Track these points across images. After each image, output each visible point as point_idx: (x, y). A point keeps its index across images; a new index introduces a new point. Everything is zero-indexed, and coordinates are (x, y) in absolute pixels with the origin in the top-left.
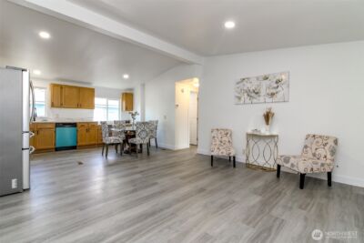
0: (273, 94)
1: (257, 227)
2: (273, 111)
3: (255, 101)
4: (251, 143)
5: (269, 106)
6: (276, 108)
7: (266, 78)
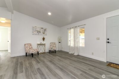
0: (44, 33)
1: (38, 73)
2: (44, 37)
3: (39, 34)
4: (38, 46)
5: (43, 36)
6: (45, 37)
7: (42, 28)
